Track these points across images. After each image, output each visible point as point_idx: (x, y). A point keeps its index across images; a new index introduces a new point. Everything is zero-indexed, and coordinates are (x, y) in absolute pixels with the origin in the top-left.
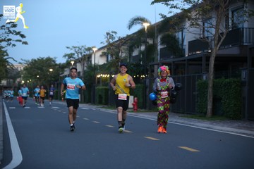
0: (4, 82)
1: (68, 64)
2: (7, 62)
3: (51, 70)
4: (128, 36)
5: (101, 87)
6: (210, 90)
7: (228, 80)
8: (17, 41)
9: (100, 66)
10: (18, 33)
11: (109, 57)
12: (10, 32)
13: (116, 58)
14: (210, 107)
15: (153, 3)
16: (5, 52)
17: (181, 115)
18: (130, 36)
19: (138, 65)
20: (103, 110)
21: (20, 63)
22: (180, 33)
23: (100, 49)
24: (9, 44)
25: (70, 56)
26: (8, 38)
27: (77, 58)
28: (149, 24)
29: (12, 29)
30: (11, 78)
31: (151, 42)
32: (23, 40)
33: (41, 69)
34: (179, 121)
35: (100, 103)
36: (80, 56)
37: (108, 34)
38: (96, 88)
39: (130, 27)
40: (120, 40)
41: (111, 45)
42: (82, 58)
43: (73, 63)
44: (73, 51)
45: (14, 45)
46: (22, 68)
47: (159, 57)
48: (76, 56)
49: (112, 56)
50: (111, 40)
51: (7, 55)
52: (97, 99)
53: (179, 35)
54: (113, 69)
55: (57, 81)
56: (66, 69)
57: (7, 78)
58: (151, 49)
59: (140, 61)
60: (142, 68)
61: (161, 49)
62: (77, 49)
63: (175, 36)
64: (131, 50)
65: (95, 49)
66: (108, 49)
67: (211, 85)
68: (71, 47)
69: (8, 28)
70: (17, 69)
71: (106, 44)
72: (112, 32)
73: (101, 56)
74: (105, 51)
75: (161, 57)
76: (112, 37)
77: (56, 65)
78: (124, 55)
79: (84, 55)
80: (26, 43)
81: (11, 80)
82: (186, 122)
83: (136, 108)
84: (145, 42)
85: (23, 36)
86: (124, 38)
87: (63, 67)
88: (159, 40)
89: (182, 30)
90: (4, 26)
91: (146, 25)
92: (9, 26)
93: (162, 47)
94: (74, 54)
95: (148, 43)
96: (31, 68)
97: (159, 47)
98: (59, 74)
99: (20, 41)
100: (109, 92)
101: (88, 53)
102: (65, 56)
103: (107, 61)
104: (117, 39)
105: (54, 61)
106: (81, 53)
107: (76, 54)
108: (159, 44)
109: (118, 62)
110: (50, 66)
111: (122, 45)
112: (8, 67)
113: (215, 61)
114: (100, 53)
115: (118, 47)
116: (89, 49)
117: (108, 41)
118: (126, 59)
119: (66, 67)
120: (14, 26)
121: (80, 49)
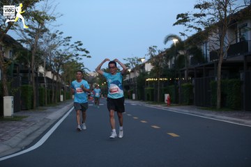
5: (148, 88)
6: (219, 88)
7: (230, 80)
8: (83, 55)
10: (83, 50)
12: (78, 49)
13: (157, 67)
14: (219, 101)
15: (174, 25)
17: (201, 107)
26: (76, 53)
28: (177, 40)
29: (79, 47)
31: (182, 53)
32: (88, 55)
37: (150, 48)
38: (145, 89)
39: (166, 42)
52: (146, 97)
54: (155, 74)
65: (143, 60)
67: (219, 84)
69: (76, 47)
72: (154, 47)
76: (154, 51)
80: (90, 57)
83: (168, 103)
85: (87, 52)
91: (175, 41)
92: (77, 45)
107: (131, 64)
113: (222, 66)
117: (150, 53)
120: (81, 45)
121: (133, 60)
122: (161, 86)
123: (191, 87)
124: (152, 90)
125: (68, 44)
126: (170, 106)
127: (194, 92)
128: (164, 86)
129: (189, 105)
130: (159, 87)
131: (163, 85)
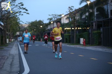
0: (18, 33)
1: (50, 23)
2: (19, 23)
3: (41, 27)
4: (80, 8)
5: (66, 34)
8: (24, 12)
9: (66, 24)
10: (24, 9)
11: (70, 19)
12: (21, 8)
13: (74, 20)
16: (18, 18)
17: (108, 47)
18: (81, 8)
19: (85, 23)
20: (68, 46)
21: (26, 24)
22: (106, 6)
23: (65, 15)
24: (20, 14)
25: (51, 19)
26: (19, 11)
27: (54, 20)
29: (21, 7)
30: (21, 31)
31: (91, 11)
32: (27, 12)
33: (36, 26)
34: (107, 50)
35: (66, 42)
36: (56, 19)
37: (69, 7)
38: (64, 35)
40: (76, 10)
41: (71, 13)
42: (56, 20)
43: (52, 22)
44: (52, 17)
45: (22, 15)
46: (27, 26)
47: (95, 18)
48: (53, 19)
49: (72, 18)
50: (71, 11)
51: (19, 20)
52: (65, 40)
53: (105, 7)
54: (72, 25)
55: (44, 32)
56: (49, 26)
57: (19, 31)
58: (91, 14)
59: (86, 20)
60: (87, 24)
61: (96, 14)
62: (54, 16)
63: (103, 8)
64: (81, 15)
65: (63, 16)
66: (70, 15)
68: (51, 15)
69: (19, 6)
70: (24, 27)
71: (69, 13)
72: (72, 7)
73: (66, 19)
74: (68, 16)
75: (96, 19)
76: (71, 9)
77: (44, 24)
78: (78, 18)
79: (58, 19)
80: (28, 14)
81: (22, 32)
82: (110, 50)
83: (84, 44)
84: (88, 11)
85: (27, 10)
86: (77, 10)
87: (47, 25)
88: (95, 10)
89: (107, 4)
90: (17, 5)
91: (89, 2)
93: (97, 13)
94: (52, 18)
95: (90, 11)
96: (31, 26)
97: (96, 13)
98: (45, 28)
99: (25, 12)
100: (71, 37)
101: (59, 17)
102: (48, 19)
103: (69, 21)
104: (74, 10)
105: (42, 22)
106: (56, 18)
107: (54, 18)
108: (95, 12)
109: (75, 21)
110: (41, 25)
111: (77, 13)
112: (20, 25)
114: (66, 17)
115: (75, 14)
116: (60, 15)
117: (69, 11)
118: (79, 20)
119: (49, 25)
120: (22, 5)
121: (55, 15)
122: (76, 33)
123: (100, 34)
124: (70, 36)
125: (14, 5)
126: (86, 46)
127: (102, 37)
128: (79, 33)
129: (98, 45)
130: (75, 34)
131: (77, 32)
